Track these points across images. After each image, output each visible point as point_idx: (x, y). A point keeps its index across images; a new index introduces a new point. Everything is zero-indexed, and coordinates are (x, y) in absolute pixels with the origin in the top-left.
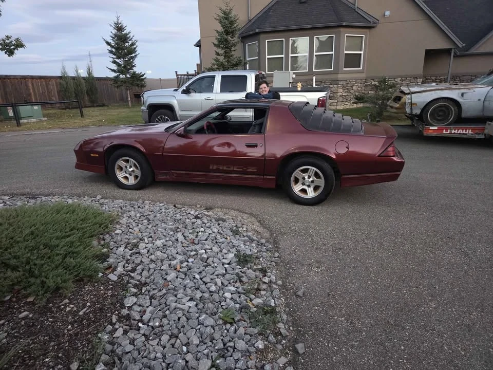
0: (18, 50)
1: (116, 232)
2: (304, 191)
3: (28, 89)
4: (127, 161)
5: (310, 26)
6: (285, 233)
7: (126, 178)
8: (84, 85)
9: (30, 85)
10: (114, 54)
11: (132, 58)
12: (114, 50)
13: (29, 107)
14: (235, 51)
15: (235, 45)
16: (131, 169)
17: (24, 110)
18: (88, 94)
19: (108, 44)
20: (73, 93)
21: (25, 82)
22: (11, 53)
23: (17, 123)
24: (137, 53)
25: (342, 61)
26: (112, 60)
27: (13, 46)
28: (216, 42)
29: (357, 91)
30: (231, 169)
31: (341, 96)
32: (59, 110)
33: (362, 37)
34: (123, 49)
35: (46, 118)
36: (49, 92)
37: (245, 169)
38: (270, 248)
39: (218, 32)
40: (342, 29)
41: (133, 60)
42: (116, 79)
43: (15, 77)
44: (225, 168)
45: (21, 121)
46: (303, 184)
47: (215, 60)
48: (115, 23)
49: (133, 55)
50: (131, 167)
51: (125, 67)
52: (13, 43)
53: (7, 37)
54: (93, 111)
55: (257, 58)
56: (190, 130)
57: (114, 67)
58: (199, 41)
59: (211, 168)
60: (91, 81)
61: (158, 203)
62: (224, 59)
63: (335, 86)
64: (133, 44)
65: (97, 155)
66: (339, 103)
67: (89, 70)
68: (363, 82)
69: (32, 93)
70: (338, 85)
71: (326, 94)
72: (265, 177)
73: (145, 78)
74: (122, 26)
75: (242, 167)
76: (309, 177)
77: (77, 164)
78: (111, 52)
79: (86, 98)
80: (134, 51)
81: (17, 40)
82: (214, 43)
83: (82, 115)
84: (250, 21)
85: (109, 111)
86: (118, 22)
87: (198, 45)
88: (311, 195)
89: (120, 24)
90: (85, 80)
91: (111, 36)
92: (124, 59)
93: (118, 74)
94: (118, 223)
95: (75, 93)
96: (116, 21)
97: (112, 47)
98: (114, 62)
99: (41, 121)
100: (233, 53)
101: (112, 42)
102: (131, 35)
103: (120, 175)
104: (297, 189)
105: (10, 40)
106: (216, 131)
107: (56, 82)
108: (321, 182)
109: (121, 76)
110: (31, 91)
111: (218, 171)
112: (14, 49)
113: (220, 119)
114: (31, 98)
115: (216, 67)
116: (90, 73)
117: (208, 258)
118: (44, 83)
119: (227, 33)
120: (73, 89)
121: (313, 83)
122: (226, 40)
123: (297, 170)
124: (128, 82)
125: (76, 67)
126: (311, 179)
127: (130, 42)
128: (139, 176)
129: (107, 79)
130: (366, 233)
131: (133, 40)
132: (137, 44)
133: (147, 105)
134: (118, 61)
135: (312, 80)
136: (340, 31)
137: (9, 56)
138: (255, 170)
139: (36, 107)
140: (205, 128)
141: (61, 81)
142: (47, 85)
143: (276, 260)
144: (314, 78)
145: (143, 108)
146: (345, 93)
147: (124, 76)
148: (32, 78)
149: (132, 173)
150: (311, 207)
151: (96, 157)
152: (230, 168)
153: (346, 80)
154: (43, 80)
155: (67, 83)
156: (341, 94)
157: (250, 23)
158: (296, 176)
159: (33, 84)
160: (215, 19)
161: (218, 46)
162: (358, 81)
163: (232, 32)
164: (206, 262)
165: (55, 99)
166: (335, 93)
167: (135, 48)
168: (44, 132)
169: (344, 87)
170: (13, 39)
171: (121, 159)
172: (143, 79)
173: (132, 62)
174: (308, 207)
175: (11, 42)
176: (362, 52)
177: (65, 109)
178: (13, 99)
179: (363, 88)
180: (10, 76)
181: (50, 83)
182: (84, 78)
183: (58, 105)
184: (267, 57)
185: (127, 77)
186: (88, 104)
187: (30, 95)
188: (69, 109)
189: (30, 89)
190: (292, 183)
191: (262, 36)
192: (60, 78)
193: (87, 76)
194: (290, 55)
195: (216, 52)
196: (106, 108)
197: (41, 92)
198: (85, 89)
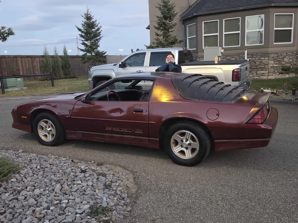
0: (9, 37)
1: (11, 180)
2: (182, 152)
3: (18, 65)
4: (46, 122)
5: (241, 9)
6: (150, 190)
7: (46, 136)
8: (60, 61)
9: (20, 62)
10: (84, 38)
11: (97, 40)
12: (83, 34)
13: (14, 79)
14: (172, 31)
15: (171, 27)
16: (50, 129)
17: (10, 81)
18: (63, 69)
19: (80, 30)
20: (51, 68)
21: (17, 61)
22: (4, 39)
23: (2, 91)
24: (101, 36)
25: (273, 36)
26: (81, 42)
27: (6, 34)
28: (157, 26)
29: (288, 63)
30: (123, 131)
31: (272, 67)
32: (39, 81)
33: (292, 15)
34: (90, 33)
35: (26, 88)
36: (34, 67)
37: (133, 131)
38: (128, 202)
39: (158, 17)
40: (271, 10)
41: (98, 42)
42: (83, 57)
43: (9, 57)
44: (118, 130)
45: (5, 90)
46: (182, 146)
47: (156, 40)
48: (85, 14)
49: (98, 38)
50: (49, 127)
51: (91, 47)
52: (6, 32)
53: (2, 27)
54: (63, 82)
55: (195, 36)
56: (93, 98)
57: (83, 47)
58: (149, 26)
59: (107, 129)
60: (66, 58)
61: (62, 158)
62: (163, 38)
63: (266, 58)
64: (98, 29)
65: (26, 117)
66: (270, 74)
67: (65, 50)
68: (294, 55)
69: (21, 69)
70: (269, 57)
71: (240, 66)
72: (150, 138)
73: (106, 56)
74: (91, 16)
75: (131, 129)
76: (187, 140)
77: (13, 123)
78: (81, 36)
79: (61, 71)
80: (99, 34)
81: (9, 29)
82: (155, 27)
83: (53, 85)
84: (190, 7)
85: (78, 81)
86: (87, 13)
87: (148, 28)
88: (189, 157)
89: (89, 14)
90: (61, 58)
91: (82, 24)
92: (91, 41)
93: (85, 52)
94: (19, 173)
95: (53, 68)
96: (86, 13)
97: (83, 32)
98: (83, 44)
99: (22, 90)
100: (171, 33)
101: (82, 28)
102: (97, 23)
103: (41, 133)
104: (176, 150)
105: (4, 30)
106: (119, 99)
107: (39, 60)
108: (197, 145)
109: (88, 54)
110: (20, 67)
111: (112, 132)
112: (7, 36)
113: (130, 88)
114: (20, 72)
115: (156, 45)
116: (65, 52)
117: (66, 207)
118: (30, 61)
119: (165, 18)
120: (52, 65)
121: (245, 56)
122: (164, 23)
123: (176, 134)
124: (93, 59)
125: (55, 48)
126: (188, 142)
127: (96, 28)
128: (55, 134)
129: (77, 57)
130: (225, 194)
131: (99, 26)
132: (101, 29)
133: (92, 77)
134: (86, 42)
135: (244, 54)
136: (269, 11)
137: (3, 41)
138: (142, 133)
139: (19, 79)
140: (108, 96)
141: (43, 59)
142: (33, 62)
143: (125, 213)
144: (246, 52)
145: (90, 79)
146: (276, 64)
147: (90, 54)
148: (22, 57)
149: (50, 132)
150: (188, 168)
151: (25, 118)
152: (121, 130)
153: (277, 53)
154: (29, 59)
155: (47, 61)
156: (272, 65)
157: (191, 9)
158: (175, 138)
159: (22, 62)
160: (156, 7)
161: (158, 29)
162: (289, 54)
163: (170, 17)
164: (63, 211)
165: (38, 72)
166: (266, 64)
167: (100, 33)
168: (18, 98)
169: (274, 60)
170: (6, 29)
171: (42, 120)
172: (105, 56)
173: (97, 43)
174: (186, 167)
175: (5, 31)
176: (292, 28)
177: (44, 80)
178: (6, 73)
179: (295, 60)
180: (6, 56)
181: (35, 60)
182: (61, 57)
183: (39, 77)
184: (204, 35)
185: (92, 55)
186: (63, 76)
187: (19, 70)
188: (48, 80)
189: (19, 66)
190: (172, 145)
191: (199, 18)
192: (43, 56)
193: (63, 54)
194: (224, 33)
195: (156, 33)
196: (75, 79)
197: (28, 67)
198: (60, 64)
